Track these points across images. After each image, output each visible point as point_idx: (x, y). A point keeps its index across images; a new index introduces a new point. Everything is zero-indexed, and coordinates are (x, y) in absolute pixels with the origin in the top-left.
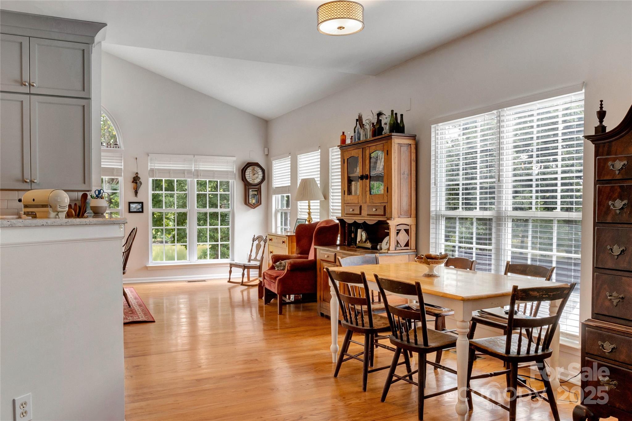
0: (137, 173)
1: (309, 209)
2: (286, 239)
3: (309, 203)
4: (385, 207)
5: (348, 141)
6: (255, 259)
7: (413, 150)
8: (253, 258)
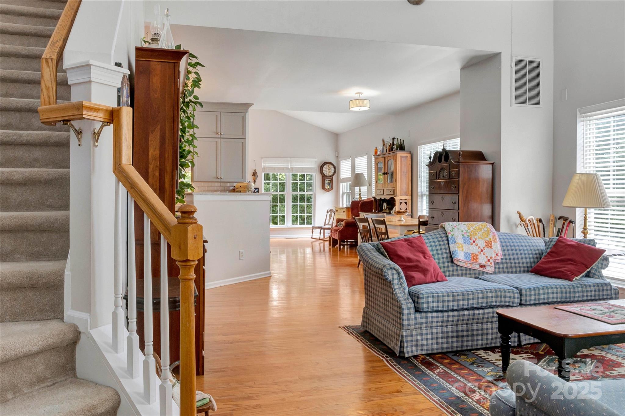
0: (255, 170)
1: (360, 192)
2: (345, 210)
3: (360, 188)
4: (394, 190)
5: (379, 153)
6: (328, 224)
7: (410, 159)
8: (327, 223)
